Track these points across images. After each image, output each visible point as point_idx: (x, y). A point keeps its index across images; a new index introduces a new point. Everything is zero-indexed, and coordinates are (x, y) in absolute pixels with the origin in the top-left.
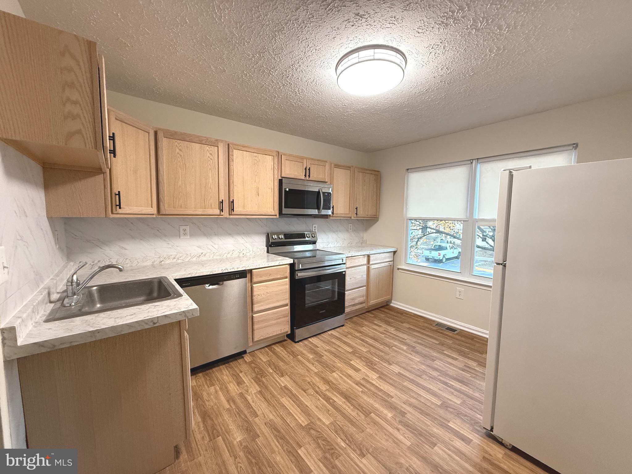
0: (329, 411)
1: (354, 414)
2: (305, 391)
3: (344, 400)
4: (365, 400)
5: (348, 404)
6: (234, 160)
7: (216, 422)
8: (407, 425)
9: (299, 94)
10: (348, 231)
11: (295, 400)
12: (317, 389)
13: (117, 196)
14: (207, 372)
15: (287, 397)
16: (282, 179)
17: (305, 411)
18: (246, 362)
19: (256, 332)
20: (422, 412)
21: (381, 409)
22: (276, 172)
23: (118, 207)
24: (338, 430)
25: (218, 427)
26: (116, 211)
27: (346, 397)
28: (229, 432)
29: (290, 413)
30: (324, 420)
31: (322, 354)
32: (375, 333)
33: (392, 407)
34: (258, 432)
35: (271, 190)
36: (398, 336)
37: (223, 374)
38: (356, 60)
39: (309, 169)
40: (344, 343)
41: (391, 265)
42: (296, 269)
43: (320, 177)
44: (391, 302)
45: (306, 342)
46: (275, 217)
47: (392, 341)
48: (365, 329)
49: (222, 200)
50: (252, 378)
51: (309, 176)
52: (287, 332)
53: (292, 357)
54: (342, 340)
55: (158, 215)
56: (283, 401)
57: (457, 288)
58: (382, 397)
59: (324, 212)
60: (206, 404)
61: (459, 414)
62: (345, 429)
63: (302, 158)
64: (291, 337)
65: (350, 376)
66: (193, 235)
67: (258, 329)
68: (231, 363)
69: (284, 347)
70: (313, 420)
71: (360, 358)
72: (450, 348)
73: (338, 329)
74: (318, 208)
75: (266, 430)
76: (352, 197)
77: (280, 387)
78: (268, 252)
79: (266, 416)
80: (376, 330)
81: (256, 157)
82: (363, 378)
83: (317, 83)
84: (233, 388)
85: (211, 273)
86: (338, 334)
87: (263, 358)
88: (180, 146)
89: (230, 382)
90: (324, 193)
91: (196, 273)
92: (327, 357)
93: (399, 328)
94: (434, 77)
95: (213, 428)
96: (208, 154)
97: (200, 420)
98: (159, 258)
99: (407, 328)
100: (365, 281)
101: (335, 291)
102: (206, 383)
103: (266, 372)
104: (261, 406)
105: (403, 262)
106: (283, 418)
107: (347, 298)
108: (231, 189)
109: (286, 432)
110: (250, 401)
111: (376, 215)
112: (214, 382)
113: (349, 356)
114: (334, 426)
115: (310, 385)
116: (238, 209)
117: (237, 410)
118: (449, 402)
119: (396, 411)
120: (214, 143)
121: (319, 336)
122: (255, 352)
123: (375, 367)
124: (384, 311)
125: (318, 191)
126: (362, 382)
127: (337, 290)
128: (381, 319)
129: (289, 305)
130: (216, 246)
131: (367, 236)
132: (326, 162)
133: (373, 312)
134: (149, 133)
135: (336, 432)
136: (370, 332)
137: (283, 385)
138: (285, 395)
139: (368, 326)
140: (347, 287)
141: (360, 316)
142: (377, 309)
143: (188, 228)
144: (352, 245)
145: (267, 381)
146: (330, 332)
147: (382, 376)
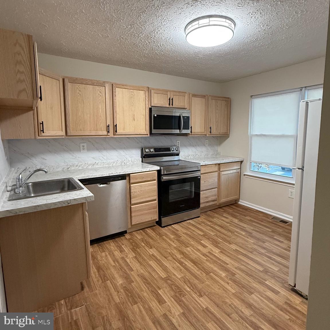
0: (181, 270)
1: (198, 273)
2: (166, 258)
3: (192, 264)
4: (208, 265)
5: (195, 267)
6: (117, 96)
7: (106, 273)
8: (235, 281)
9: (161, 47)
10: (205, 145)
11: (158, 263)
12: (175, 257)
13: (42, 125)
14: (100, 243)
15: (154, 261)
16: (152, 108)
17: (165, 269)
18: (126, 238)
19: (133, 218)
20: (247, 274)
21: (218, 271)
22: (147, 103)
23: (42, 132)
24: (186, 281)
25: (108, 275)
26: (41, 134)
27: (194, 262)
28: (114, 278)
29: (155, 270)
30: (177, 275)
31: (181, 236)
32: (222, 223)
33: (226, 270)
34: (133, 279)
35: (143, 116)
36: (240, 225)
37: (111, 245)
38: (197, 26)
39: (172, 99)
40: (198, 229)
41: (238, 172)
42: (162, 174)
43: (181, 105)
44: (239, 201)
45: (170, 227)
46: (147, 136)
47: (235, 229)
48: (215, 219)
49: (109, 125)
50: (130, 249)
51: (172, 104)
52: (156, 219)
53: (158, 237)
54: (196, 226)
55: (66, 136)
56: (151, 263)
57: (290, 190)
58: (220, 264)
59: (184, 131)
60: (99, 262)
61: (274, 277)
62: (191, 281)
63: (167, 91)
64: (159, 223)
65: (199, 250)
66: (89, 150)
67: (135, 216)
68: (116, 239)
69: (153, 230)
70: (170, 275)
71: (208, 239)
72: (279, 234)
73: (195, 220)
74: (180, 129)
75: (138, 279)
76: (207, 120)
77: (149, 255)
78: (142, 162)
79: (139, 271)
80: (223, 220)
81: (132, 92)
82: (208, 252)
83: (173, 40)
84: (117, 254)
85: (102, 176)
86: (194, 222)
87: (138, 236)
88: (80, 88)
89: (115, 250)
90: (183, 117)
91: (92, 176)
92: (184, 237)
93: (242, 220)
94: (259, 31)
95: (105, 276)
96: (99, 92)
97: (96, 271)
98: (67, 165)
99: (249, 220)
100: (217, 184)
101: (192, 191)
102: (100, 250)
103: (140, 245)
104: (135, 265)
105: (249, 170)
106: (150, 273)
107: (201, 196)
108: (115, 117)
109: (151, 280)
110: (129, 262)
111: (227, 133)
112: (105, 250)
113: (201, 238)
114: (184, 279)
115: (170, 254)
116: (119, 131)
117: (120, 267)
118: (269, 269)
119: (229, 273)
120: (102, 84)
121: (179, 224)
122: (133, 232)
123: (219, 245)
124: (232, 208)
125: (179, 115)
126: (207, 254)
127: (193, 190)
128: (229, 213)
129: (157, 200)
130: (105, 158)
131: (220, 149)
132: (186, 93)
133: (224, 208)
134: (59, 81)
135: (185, 282)
136: (219, 222)
137: (151, 254)
138: (152, 259)
139: (218, 218)
140: (201, 189)
141: (213, 210)
142: (227, 206)
143: (85, 145)
144: (208, 156)
145: (141, 251)
146: (188, 221)
147: (223, 251)
